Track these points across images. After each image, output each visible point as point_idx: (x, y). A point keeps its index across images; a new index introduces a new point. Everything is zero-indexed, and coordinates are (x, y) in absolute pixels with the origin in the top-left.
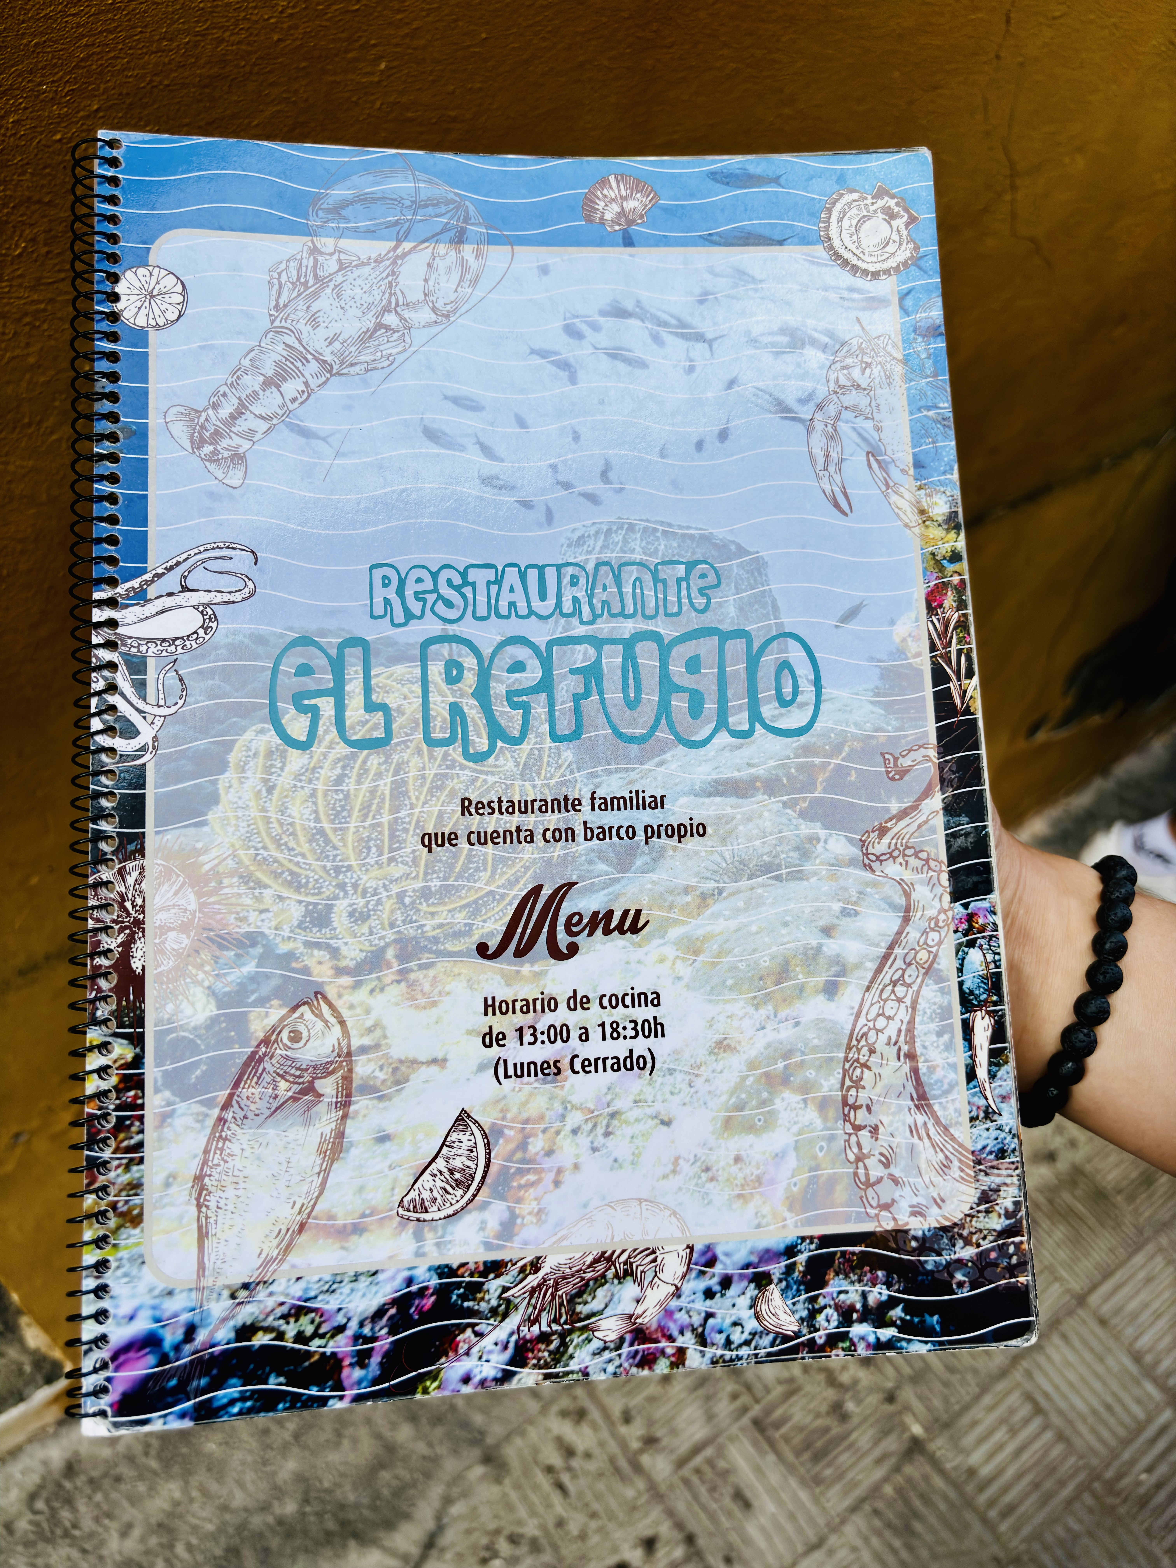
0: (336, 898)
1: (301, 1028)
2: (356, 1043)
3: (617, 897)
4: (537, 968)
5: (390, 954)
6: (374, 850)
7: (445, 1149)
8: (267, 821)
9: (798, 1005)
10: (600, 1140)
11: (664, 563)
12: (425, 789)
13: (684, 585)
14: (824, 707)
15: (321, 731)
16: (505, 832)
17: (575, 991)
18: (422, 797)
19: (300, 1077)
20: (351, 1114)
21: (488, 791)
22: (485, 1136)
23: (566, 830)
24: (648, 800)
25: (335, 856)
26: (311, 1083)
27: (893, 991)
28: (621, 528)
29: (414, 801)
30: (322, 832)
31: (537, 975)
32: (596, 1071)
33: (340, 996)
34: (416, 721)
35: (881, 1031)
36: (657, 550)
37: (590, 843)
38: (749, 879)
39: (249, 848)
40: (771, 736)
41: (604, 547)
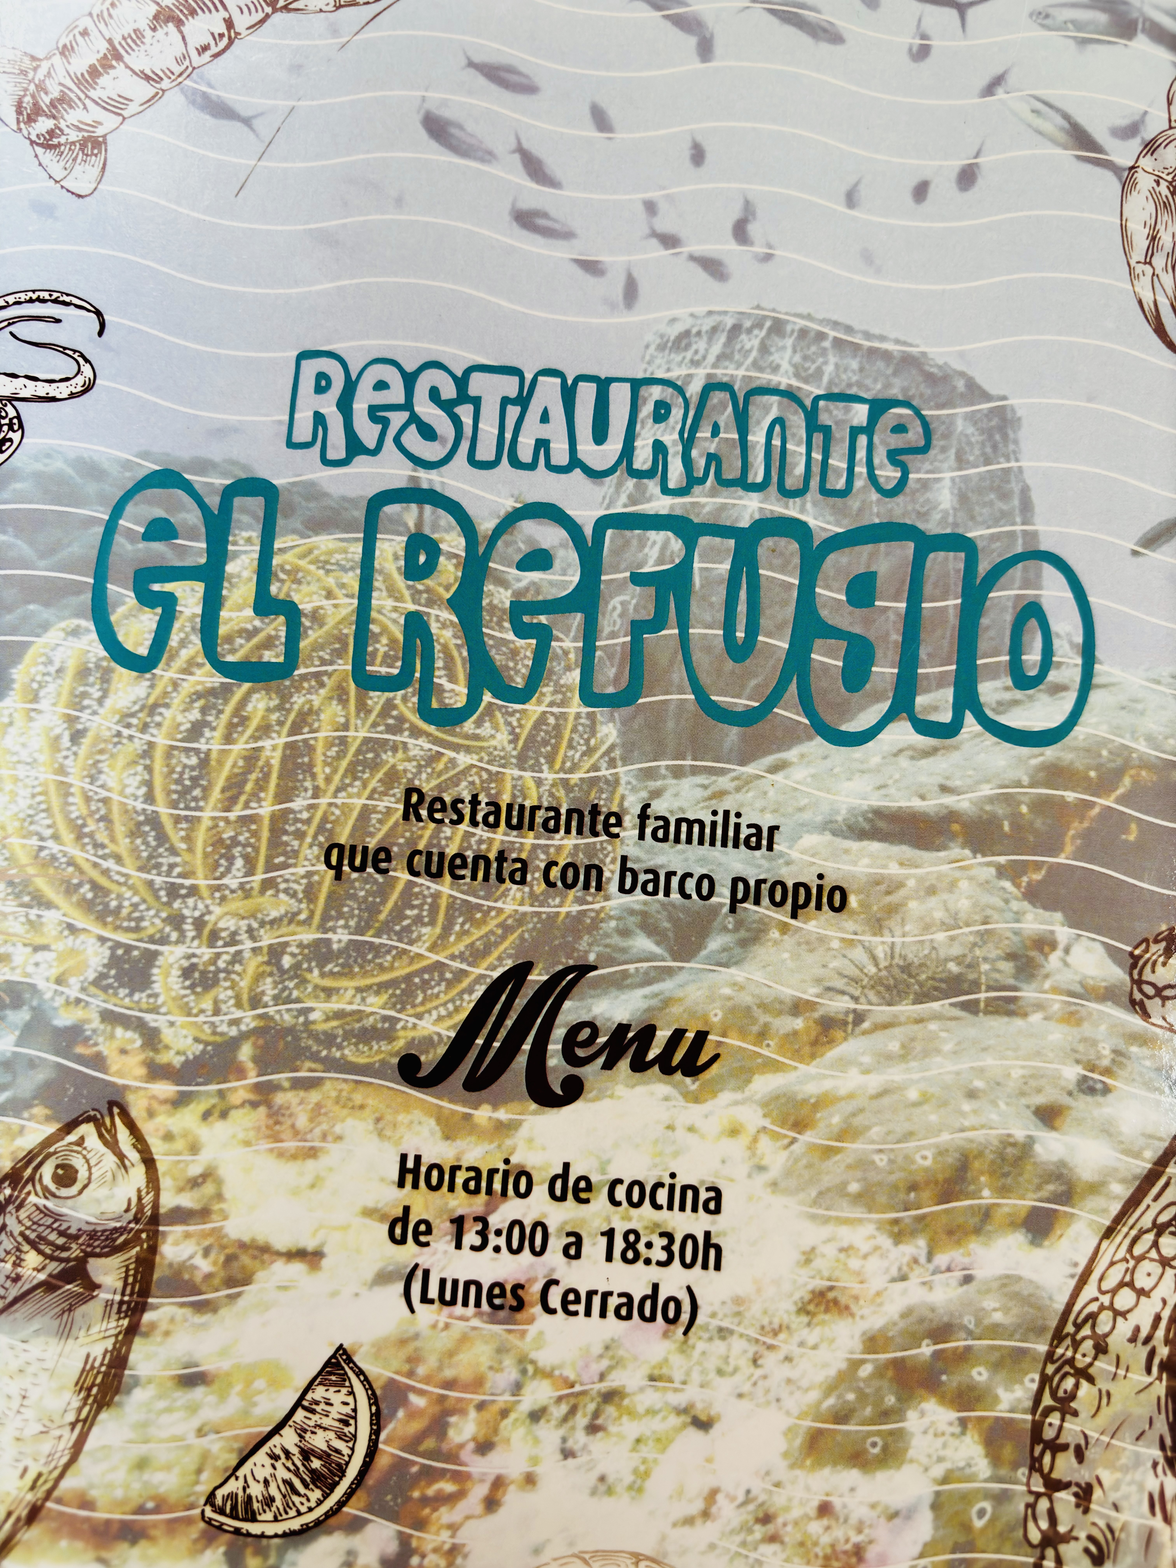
0: (164, 941)
1: (78, 1162)
2: (169, 1200)
3: (667, 1002)
4: (502, 1115)
5: (245, 1052)
6: (239, 863)
7: (300, 1415)
8: (65, 789)
9: (974, 1245)
10: (579, 1438)
11: (830, 397)
12: (344, 764)
13: (862, 440)
14: (1094, 697)
15: (174, 640)
16: (476, 859)
17: (566, 1166)
18: (337, 778)
19: (64, 1248)
20: (143, 1329)
21: (455, 781)
22: (374, 1399)
23: (588, 868)
24: (744, 832)
25: (172, 866)
26: (82, 1262)
27: (1155, 1244)
28: (759, 325)
29: (321, 782)
30: (154, 821)
31: (503, 1129)
32: (588, 1313)
33: (151, 1114)
34: (341, 639)
35: (1124, 1314)
36: (819, 372)
37: (627, 899)
38: (918, 1000)
39: (29, 835)
40: (990, 740)
41: (722, 357)
